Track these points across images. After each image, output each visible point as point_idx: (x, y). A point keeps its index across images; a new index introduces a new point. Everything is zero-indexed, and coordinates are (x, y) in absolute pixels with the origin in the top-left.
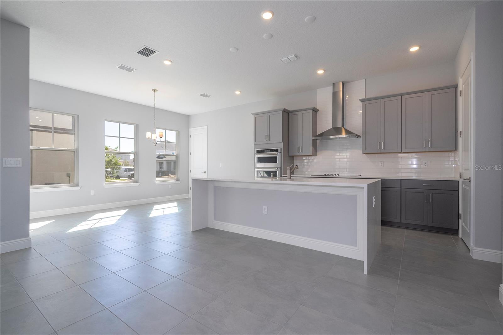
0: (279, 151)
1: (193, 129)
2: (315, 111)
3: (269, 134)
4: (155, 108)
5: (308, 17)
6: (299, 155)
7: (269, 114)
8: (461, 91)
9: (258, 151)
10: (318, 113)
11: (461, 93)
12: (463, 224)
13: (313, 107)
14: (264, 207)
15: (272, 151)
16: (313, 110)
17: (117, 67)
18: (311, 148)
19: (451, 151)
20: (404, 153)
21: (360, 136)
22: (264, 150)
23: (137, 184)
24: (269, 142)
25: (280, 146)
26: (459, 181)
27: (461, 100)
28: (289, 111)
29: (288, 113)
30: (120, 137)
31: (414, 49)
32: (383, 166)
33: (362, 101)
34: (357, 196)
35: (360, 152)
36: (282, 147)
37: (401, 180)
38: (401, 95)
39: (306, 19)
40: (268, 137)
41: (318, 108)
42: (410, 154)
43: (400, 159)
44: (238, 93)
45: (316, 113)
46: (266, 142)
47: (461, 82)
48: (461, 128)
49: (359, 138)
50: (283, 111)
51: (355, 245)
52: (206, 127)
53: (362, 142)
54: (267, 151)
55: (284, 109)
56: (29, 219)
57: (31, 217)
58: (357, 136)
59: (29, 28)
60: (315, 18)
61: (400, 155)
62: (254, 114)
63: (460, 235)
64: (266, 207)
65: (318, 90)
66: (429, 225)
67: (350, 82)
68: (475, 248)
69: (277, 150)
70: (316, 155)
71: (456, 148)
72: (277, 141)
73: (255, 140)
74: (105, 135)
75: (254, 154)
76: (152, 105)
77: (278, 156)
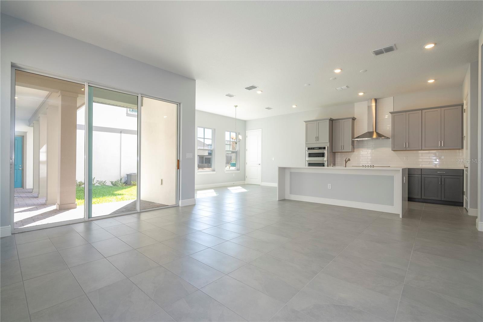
0: (326, 149)
1: (248, 131)
2: (354, 119)
3: (318, 136)
4: (236, 119)
5: (362, 71)
6: (341, 151)
7: (318, 122)
8: (465, 109)
9: (309, 149)
10: (355, 121)
11: (465, 111)
12: (466, 198)
13: (353, 117)
14: (329, 185)
15: (320, 148)
16: (352, 119)
17: (225, 95)
18: (351, 146)
19: (459, 149)
20: (424, 150)
21: (389, 138)
22: (314, 148)
23: (214, 172)
24: (318, 142)
25: (327, 145)
26: (463, 170)
27: (465, 114)
28: (333, 119)
29: (332, 121)
30: (204, 138)
31: (431, 81)
32: (408, 160)
33: (391, 113)
34: (394, 176)
35: (390, 149)
36: (328, 145)
37: (421, 169)
38: (422, 110)
39: (360, 71)
40: (317, 138)
41: (355, 117)
42: (428, 151)
43: (420, 155)
44: (294, 106)
45: (354, 121)
46: (315, 142)
47: (465, 102)
48: (465, 134)
49: (388, 139)
50: (330, 120)
51: (393, 205)
52: (261, 129)
53: (391, 142)
54: (317, 148)
55: (331, 118)
56: (194, 189)
57: (195, 188)
58: (388, 138)
59: (195, 80)
60: (367, 71)
61: (420, 151)
62: (306, 122)
63: (464, 206)
64: (330, 185)
65: (355, 103)
66: (442, 200)
67: (381, 98)
68: (470, 209)
69: (324, 148)
70: (354, 152)
71: (462, 148)
72: (325, 141)
73: (307, 140)
74: (198, 137)
75: (306, 150)
76: (235, 117)
77: (326, 152)
